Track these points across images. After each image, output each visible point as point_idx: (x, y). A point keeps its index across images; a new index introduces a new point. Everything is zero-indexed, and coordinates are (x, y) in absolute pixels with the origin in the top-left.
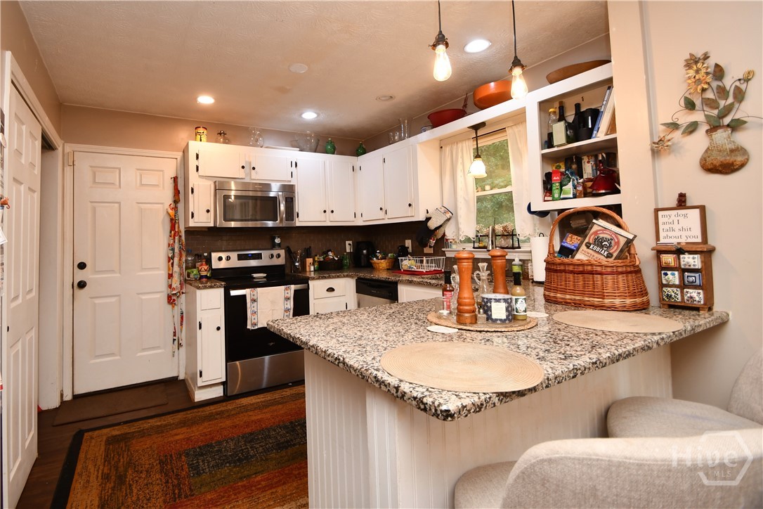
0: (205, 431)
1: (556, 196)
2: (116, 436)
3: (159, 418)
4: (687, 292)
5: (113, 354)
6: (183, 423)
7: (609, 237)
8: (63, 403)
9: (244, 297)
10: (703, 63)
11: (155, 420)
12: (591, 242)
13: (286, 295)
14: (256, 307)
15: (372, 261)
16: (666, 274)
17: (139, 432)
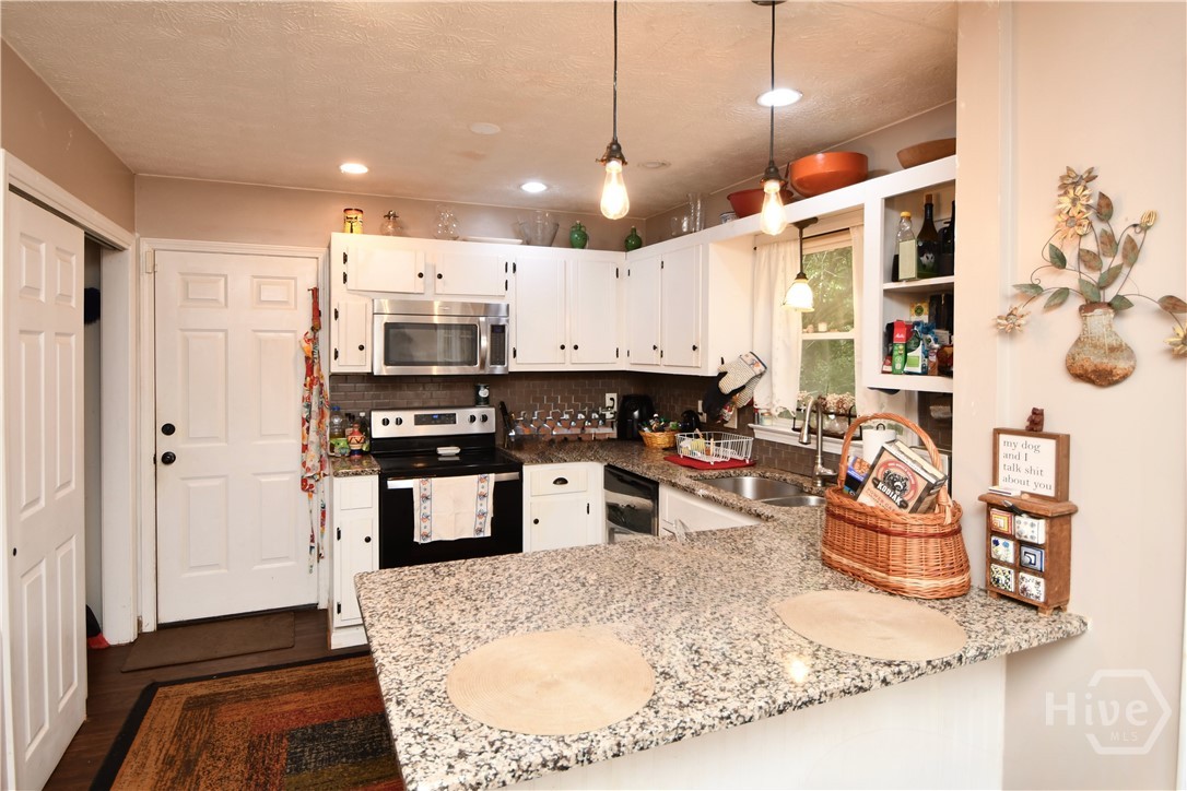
0: (330, 700)
1: (898, 366)
2: (201, 696)
3: (270, 673)
4: (1023, 578)
5: (216, 566)
6: (304, 686)
7: (903, 475)
8: (141, 635)
9: (410, 491)
10: (1085, 188)
11: (265, 674)
12: (880, 478)
13: (481, 490)
14: (428, 509)
15: (642, 434)
16: (996, 543)
17: (236, 693)
